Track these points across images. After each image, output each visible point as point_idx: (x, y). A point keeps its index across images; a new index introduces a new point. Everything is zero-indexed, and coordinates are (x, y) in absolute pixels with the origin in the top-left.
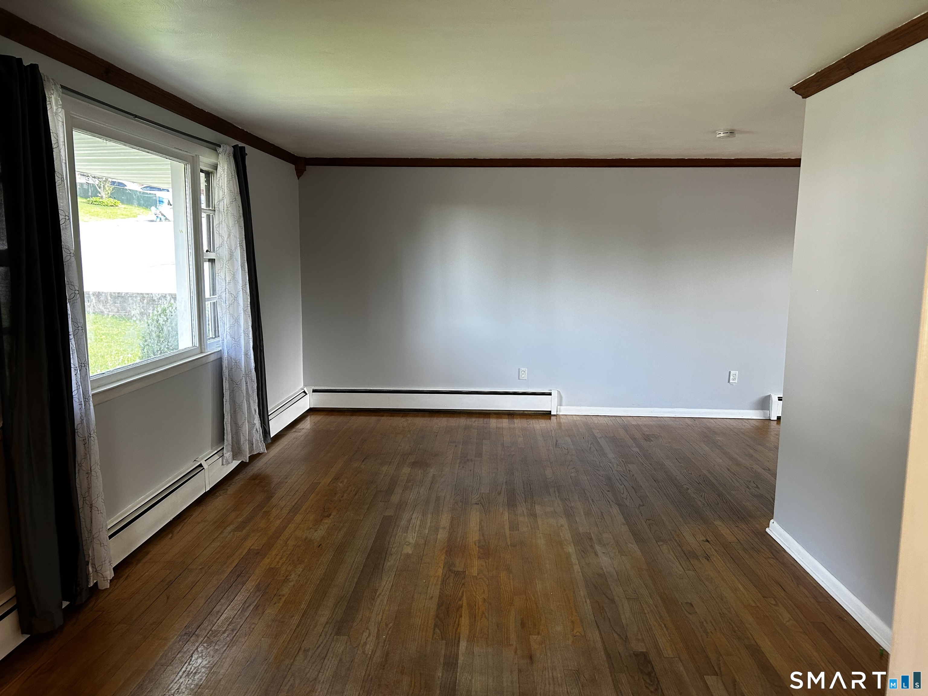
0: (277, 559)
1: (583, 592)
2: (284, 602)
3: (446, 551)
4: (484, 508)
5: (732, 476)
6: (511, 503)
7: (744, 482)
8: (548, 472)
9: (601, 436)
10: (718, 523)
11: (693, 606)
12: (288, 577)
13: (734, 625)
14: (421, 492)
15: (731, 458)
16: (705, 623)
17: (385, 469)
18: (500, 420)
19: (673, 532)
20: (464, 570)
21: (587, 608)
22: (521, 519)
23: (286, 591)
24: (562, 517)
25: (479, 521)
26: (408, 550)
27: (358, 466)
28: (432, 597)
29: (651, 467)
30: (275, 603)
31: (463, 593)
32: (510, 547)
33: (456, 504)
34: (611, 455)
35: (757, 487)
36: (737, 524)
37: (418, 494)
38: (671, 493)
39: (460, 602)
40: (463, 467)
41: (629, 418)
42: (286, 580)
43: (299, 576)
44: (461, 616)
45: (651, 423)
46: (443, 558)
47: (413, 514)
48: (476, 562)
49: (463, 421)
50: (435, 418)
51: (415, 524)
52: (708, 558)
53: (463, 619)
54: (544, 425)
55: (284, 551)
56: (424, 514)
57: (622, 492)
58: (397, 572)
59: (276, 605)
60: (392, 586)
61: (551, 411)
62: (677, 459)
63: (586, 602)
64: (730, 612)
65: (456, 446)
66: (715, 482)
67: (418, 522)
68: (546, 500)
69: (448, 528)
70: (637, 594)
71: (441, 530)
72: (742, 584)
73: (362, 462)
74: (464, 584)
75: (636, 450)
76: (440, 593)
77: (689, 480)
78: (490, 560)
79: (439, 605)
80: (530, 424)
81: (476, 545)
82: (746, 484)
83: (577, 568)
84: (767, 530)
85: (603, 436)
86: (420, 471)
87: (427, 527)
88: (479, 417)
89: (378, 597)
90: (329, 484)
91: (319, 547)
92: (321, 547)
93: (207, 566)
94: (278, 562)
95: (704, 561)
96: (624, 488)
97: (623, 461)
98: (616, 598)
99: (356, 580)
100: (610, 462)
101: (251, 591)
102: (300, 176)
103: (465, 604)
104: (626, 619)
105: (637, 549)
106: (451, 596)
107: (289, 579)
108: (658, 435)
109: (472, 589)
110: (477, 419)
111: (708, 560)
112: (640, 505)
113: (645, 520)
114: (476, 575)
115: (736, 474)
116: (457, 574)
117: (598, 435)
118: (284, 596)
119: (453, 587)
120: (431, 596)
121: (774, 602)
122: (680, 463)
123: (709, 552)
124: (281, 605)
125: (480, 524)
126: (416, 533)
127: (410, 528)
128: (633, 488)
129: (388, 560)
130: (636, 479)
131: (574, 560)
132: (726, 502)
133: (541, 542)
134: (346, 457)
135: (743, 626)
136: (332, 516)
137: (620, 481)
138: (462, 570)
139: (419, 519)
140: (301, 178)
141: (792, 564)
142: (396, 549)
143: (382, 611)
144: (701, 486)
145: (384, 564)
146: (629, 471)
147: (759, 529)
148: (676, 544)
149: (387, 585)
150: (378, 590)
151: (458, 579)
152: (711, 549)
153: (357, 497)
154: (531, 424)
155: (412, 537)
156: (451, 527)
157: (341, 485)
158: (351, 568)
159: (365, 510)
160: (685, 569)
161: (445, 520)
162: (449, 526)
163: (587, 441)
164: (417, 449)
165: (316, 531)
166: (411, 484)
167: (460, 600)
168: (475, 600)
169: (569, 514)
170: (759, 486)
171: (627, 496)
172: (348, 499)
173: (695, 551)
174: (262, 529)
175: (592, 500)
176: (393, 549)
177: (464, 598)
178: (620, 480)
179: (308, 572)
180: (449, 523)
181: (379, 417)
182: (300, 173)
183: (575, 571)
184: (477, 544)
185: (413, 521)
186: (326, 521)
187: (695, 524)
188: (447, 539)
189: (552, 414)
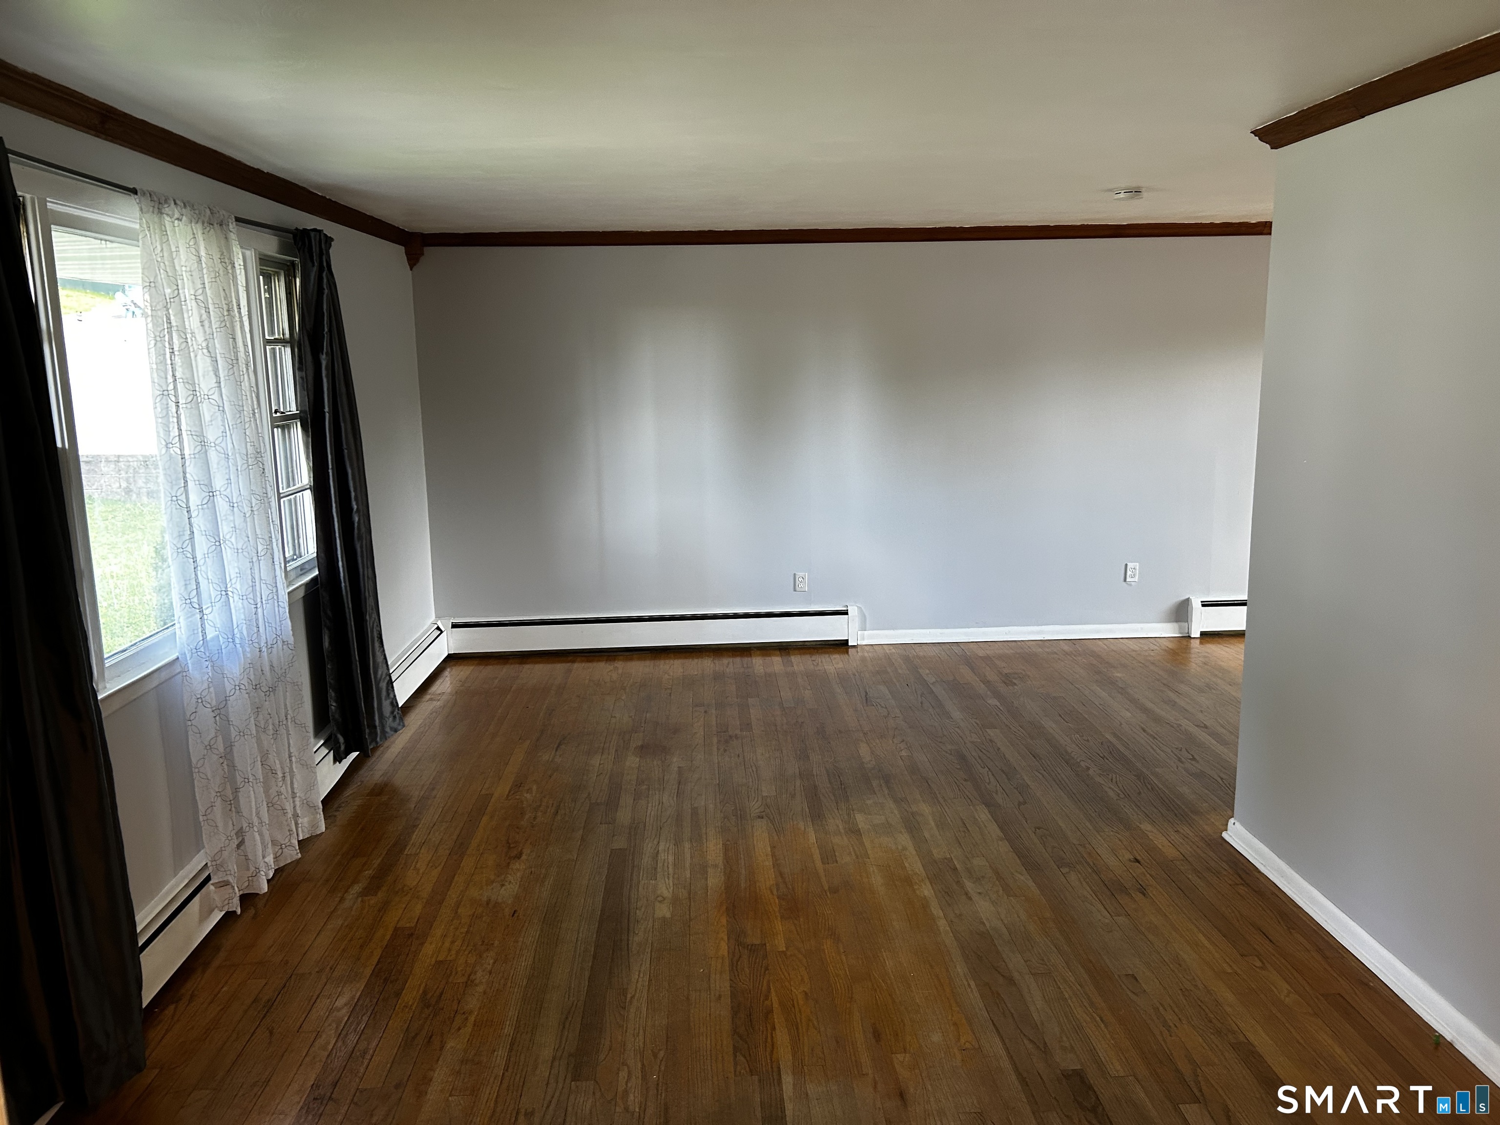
0: (447, 944)
1: (960, 968)
2: (474, 1025)
3: (727, 909)
4: (773, 824)
5: (1151, 739)
6: (817, 815)
7: (1172, 751)
8: (864, 750)
9: (934, 680)
10: (1146, 827)
11: (1137, 980)
12: (473, 977)
13: (1207, 1010)
14: (664, 801)
15: (1145, 710)
16: (1161, 1008)
17: (596, 761)
18: (768, 659)
19: (1081, 849)
20: (763, 943)
21: (973, 996)
22: (836, 840)
23: (473, 1002)
24: (901, 832)
25: (769, 849)
26: (663, 911)
27: (551, 759)
28: (720, 996)
29: (1024, 732)
30: (459, 1029)
31: (769, 981)
32: (828, 894)
33: (726, 820)
34: (957, 714)
35: (1194, 759)
36: (1176, 825)
37: (661, 804)
38: (1064, 777)
39: (768, 1003)
40: (725, 751)
41: (972, 645)
42: (469, 983)
43: (490, 973)
44: (774, 1028)
45: (1007, 652)
46: (724, 921)
47: (659, 843)
48: (779, 926)
49: (707, 664)
50: (662, 662)
51: (666, 860)
52: (1143, 891)
53: (778, 1031)
54: (841, 665)
55: (457, 929)
56: (678, 842)
57: (988, 781)
58: (653, 953)
59: (461, 1031)
60: (650, 980)
61: (847, 640)
62: (1060, 716)
63: (969, 985)
64: (1196, 986)
65: (705, 712)
66: (1127, 753)
67: (671, 859)
68: (869, 802)
69: (721, 865)
70: (1046, 965)
71: (710, 871)
72: (1205, 935)
73: (556, 751)
74: (767, 969)
75: (993, 702)
76: (731, 987)
77: (1086, 751)
78: (801, 920)
79: (735, 1011)
80: (818, 664)
81: (773, 894)
82: (1176, 755)
83: (942, 924)
84: (1225, 835)
85: (938, 680)
86: (655, 763)
87: (688, 865)
88: (734, 656)
89: (631, 1002)
90: (508, 796)
91: (513, 916)
92: (516, 915)
93: (328, 968)
94: (450, 950)
95: (1139, 897)
96: (989, 773)
97: (977, 724)
98: (1016, 975)
99: (587, 974)
100: (958, 727)
101: (414, 1008)
102: (415, 264)
103: (776, 1005)
104: (1038, 1012)
105: (1031, 883)
106: (750, 992)
107: (475, 979)
108: (1024, 673)
109: (783, 977)
110: (731, 660)
111: (1144, 895)
112: (1019, 802)
113: (1034, 830)
114: (784, 949)
115: (1156, 736)
116: (753, 949)
117: (931, 679)
118: (471, 1012)
119: (750, 974)
120: (717, 995)
121: (1258, 964)
122: (1067, 722)
123: (1142, 881)
124: (470, 1030)
125: (773, 855)
126: (671, 879)
127: (659, 870)
128: (1003, 771)
129: (634, 932)
130: (1004, 755)
131: (936, 910)
132: (1152, 788)
133: (877, 880)
134: (528, 742)
135: (1221, 1008)
136: (524, 857)
137: (980, 761)
138: (758, 942)
139: (670, 852)
140: (415, 268)
141: (1273, 893)
142: (643, 910)
143: (641, 1028)
144: (1107, 761)
145: (628, 940)
146: (991, 740)
147: (1212, 834)
148: (1090, 870)
149: (640, 980)
150: (627, 989)
151: (756, 959)
152: (1144, 874)
153: (559, 818)
154: (820, 663)
155: (665, 888)
156: (725, 861)
157: (528, 796)
158: (575, 951)
159: (578, 841)
160: (1113, 914)
161: (714, 849)
162: (723, 862)
163: (914, 691)
164: (643, 721)
165: (503, 885)
166: (645, 787)
167: (767, 997)
168: (790, 995)
169: (912, 825)
170: (1196, 756)
171: (996, 786)
172: (546, 821)
173: (1121, 880)
174: (411, 889)
175: (943, 798)
176: (638, 911)
177: (773, 994)
178: (980, 757)
179: (504, 965)
180: (722, 855)
181: (568, 664)
182: (413, 259)
183: (942, 931)
184: (775, 892)
185: (662, 856)
186: (516, 865)
187: (1112, 831)
188: (723, 888)
189: (849, 644)
